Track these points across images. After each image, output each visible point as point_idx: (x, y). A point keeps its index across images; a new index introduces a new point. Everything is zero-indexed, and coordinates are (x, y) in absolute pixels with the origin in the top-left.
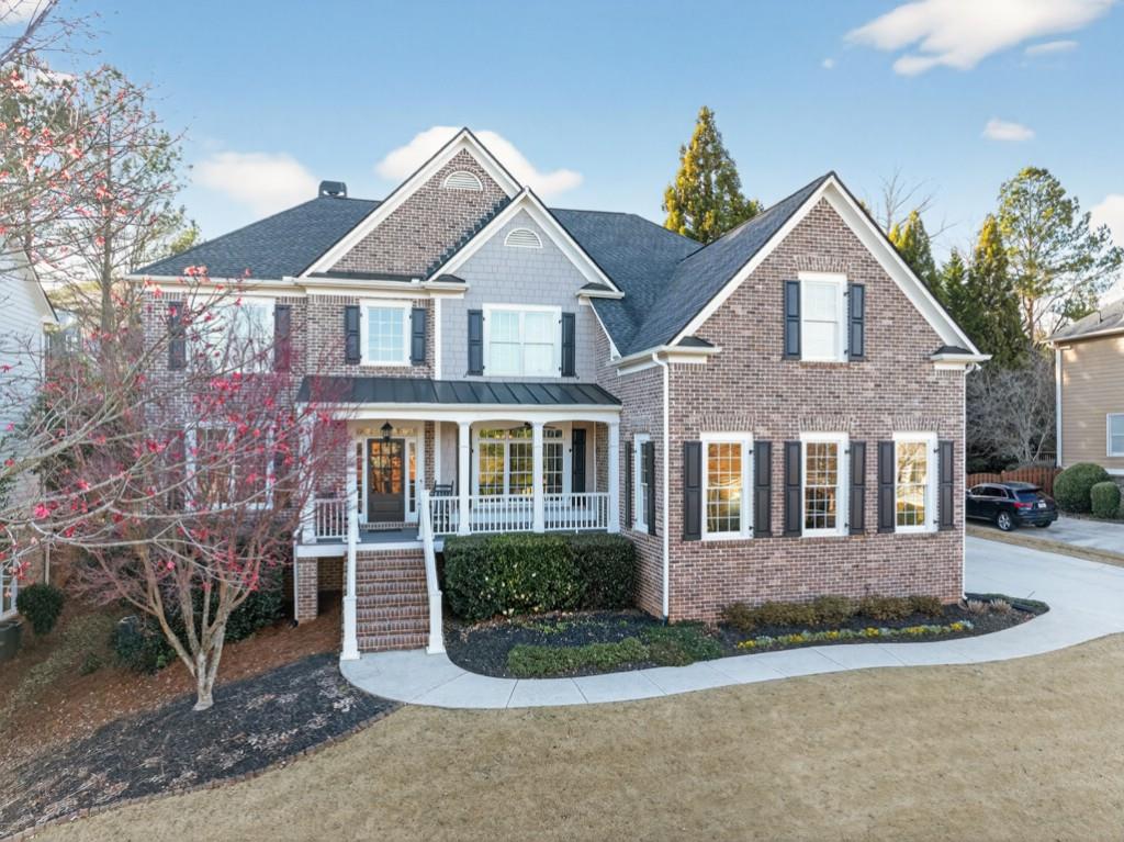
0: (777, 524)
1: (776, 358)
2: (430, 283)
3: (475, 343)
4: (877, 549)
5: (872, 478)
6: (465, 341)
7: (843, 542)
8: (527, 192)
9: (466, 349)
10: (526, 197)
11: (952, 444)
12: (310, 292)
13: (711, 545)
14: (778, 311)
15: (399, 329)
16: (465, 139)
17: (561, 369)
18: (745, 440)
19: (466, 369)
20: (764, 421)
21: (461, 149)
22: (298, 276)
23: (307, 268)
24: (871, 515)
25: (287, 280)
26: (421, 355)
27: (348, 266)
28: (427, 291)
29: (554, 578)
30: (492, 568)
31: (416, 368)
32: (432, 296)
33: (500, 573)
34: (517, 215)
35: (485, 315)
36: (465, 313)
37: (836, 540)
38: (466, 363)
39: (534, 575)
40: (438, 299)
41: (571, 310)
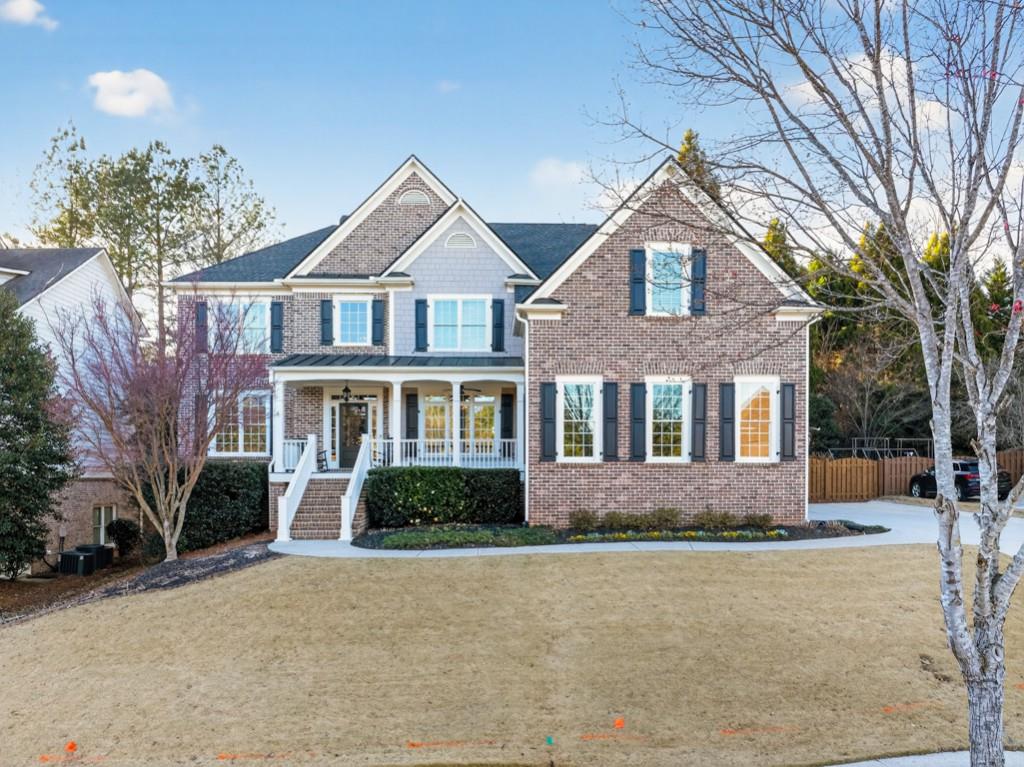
0: (623, 451)
1: (623, 314)
2: (383, 278)
3: (421, 326)
4: (718, 474)
5: (713, 414)
6: (413, 324)
7: (686, 467)
8: (460, 202)
9: (414, 331)
10: (460, 207)
11: (793, 386)
12: (295, 290)
13: (565, 466)
14: (626, 276)
15: (364, 319)
16: (413, 163)
17: (492, 345)
18: (596, 382)
19: (414, 347)
20: (611, 366)
21: (411, 172)
22: (284, 278)
23: (290, 272)
24: (712, 444)
25: (277, 282)
26: (379, 338)
27: (325, 269)
28: (382, 286)
29: (449, 495)
30: (401, 486)
31: (376, 347)
32: (387, 289)
33: (407, 490)
34: (455, 222)
35: (429, 303)
36: (414, 302)
37: (679, 466)
38: (413, 342)
39: (433, 492)
40: (391, 291)
41: (501, 297)
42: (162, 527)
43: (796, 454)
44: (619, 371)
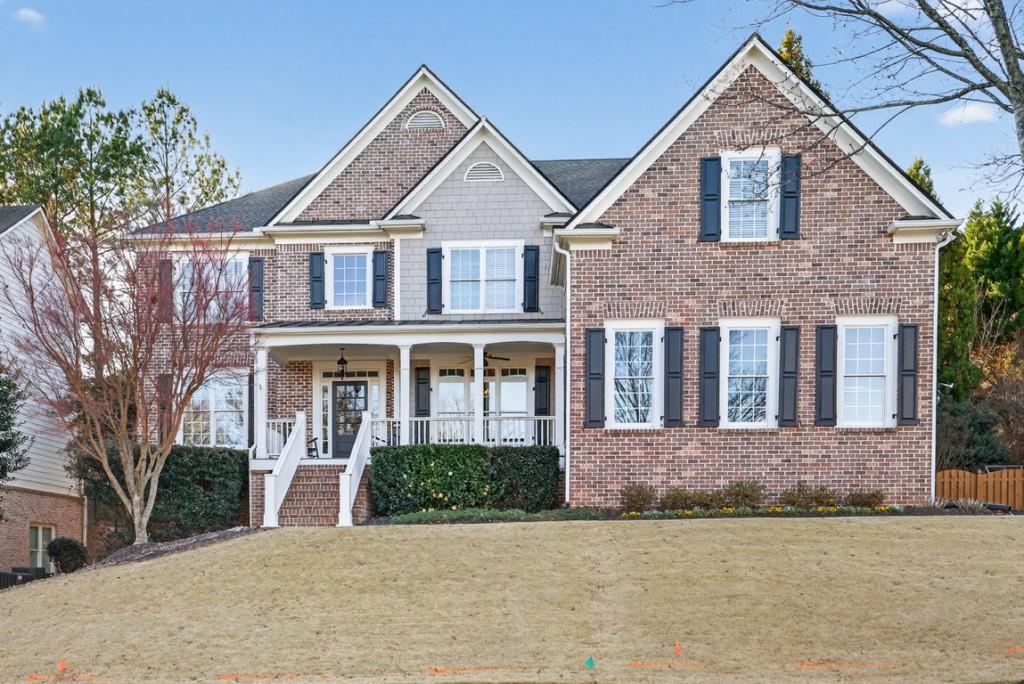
0: (690, 414)
1: (691, 241)
2: (387, 222)
3: (434, 282)
4: (814, 443)
5: (807, 366)
6: (424, 280)
7: (771, 433)
8: (483, 123)
9: (425, 287)
10: (483, 128)
11: (915, 327)
12: (278, 241)
13: (616, 433)
15: (363, 274)
16: (424, 77)
17: (524, 304)
18: (657, 327)
19: (425, 309)
21: (422, 88)
22: (266, 225)
23: (272, 219)
24: (806, 403)
25: (257, 231)
26: (382, 299)
27: (314, 214)
28: (385, 231)
29: (471, 477)
30: (411, 468)
31: (378, 311)
32: (392, 237)
33: (418, 472)
34: (477, 149)
35: (443, 253)
36: (425, 252)
37: (763, 433)
38: (425, 302)
39: (450, 473)
40: (397, 239)
41: (535, 243)
42: (131, 502)
43: (920, 416)
44: (687, 312)
